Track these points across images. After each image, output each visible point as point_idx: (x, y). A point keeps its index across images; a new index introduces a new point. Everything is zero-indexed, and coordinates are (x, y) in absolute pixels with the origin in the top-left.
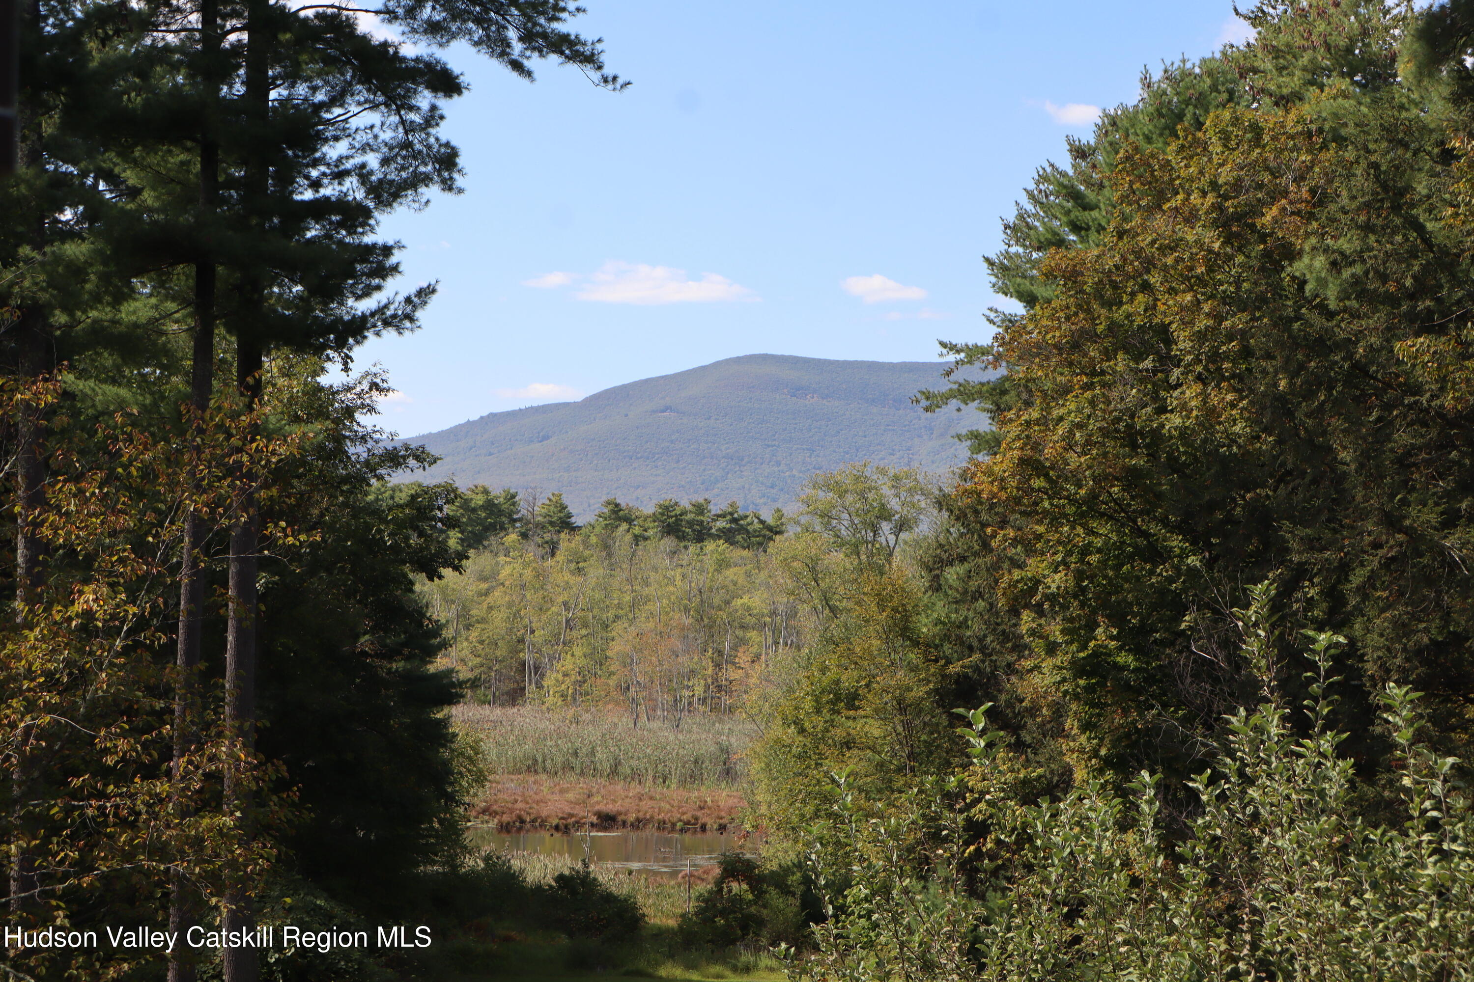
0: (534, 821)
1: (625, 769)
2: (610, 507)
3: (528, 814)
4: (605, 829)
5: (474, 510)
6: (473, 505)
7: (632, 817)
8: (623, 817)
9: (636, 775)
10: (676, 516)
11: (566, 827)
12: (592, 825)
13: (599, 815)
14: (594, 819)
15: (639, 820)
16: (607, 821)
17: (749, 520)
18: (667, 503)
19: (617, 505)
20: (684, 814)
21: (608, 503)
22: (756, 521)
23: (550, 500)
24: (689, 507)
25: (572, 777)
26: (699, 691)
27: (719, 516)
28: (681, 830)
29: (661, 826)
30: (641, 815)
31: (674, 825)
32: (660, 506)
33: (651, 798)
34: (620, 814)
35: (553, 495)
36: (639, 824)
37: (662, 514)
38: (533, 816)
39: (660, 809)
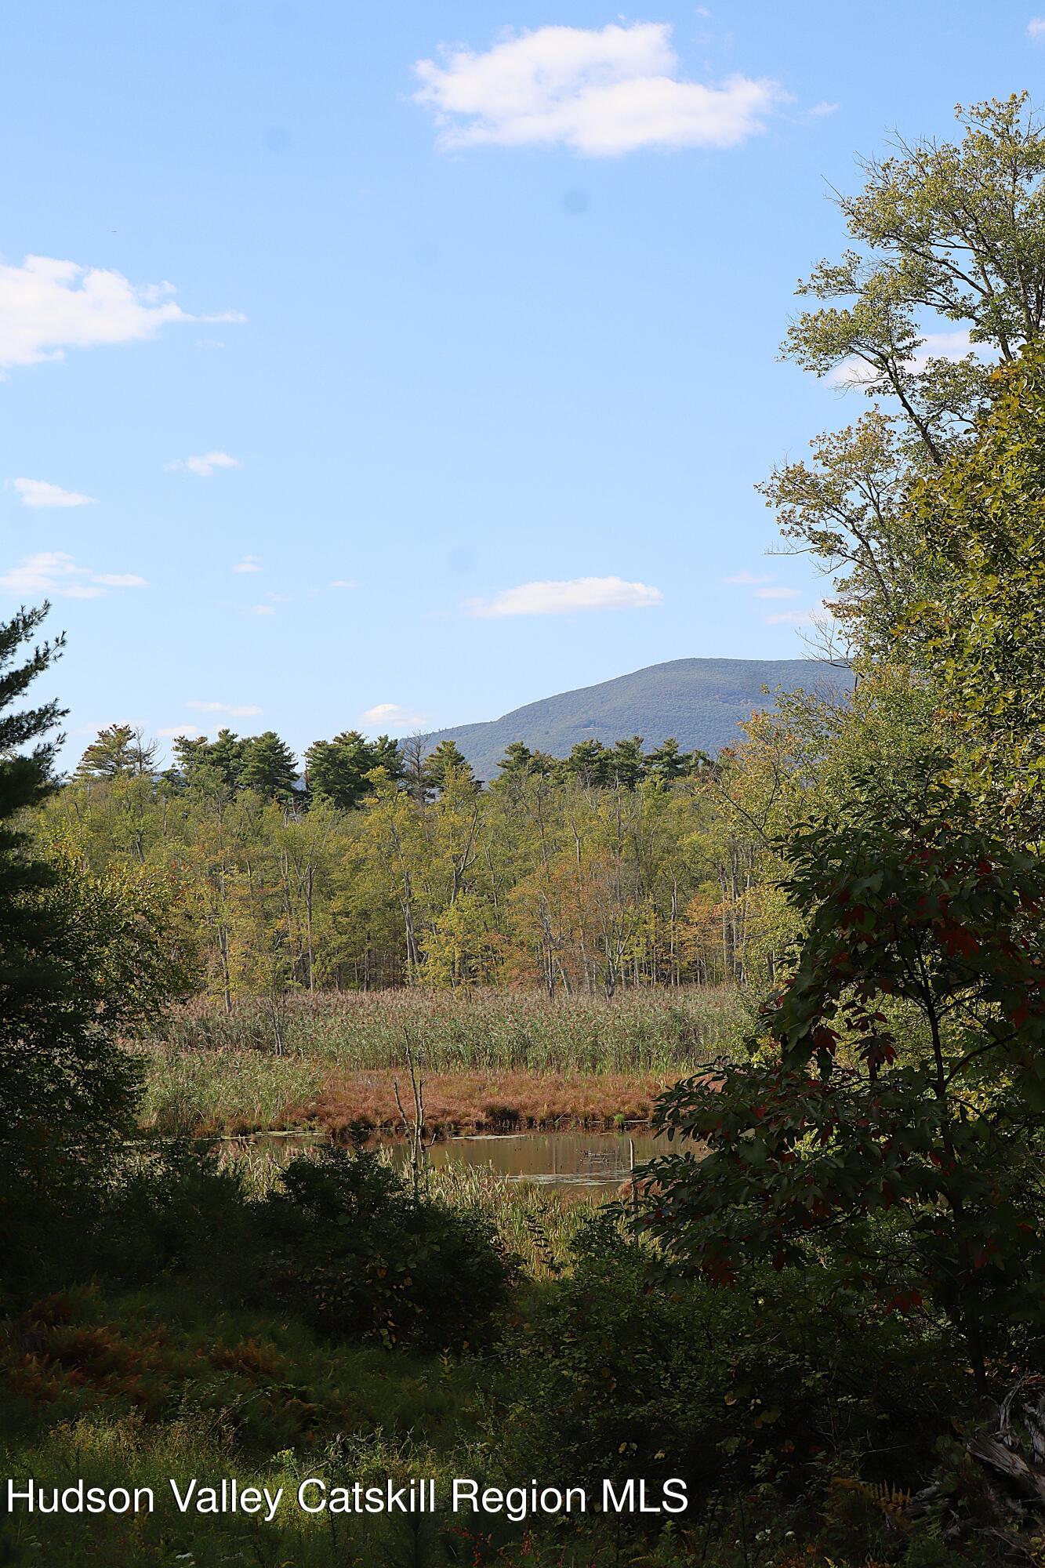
0: (386, 1125)
1: (537, 1052)
2: (516, 754)
3: (378, 1113)
4: (502, 1131)
5: (343, 763)
6: (340, 756)
7: (542, 1112)
8: (529, 1113)
9: (554, 1059)
10: (600, 760)
11: (436, 1129)
12: (480, 1127)
13: (491, 1111)
14: (483, 1118)
15: (554, 1116)
16: (504, 1119)
17: (692, 762)
18: (587, 746)
19: (525, 751)
20: (624, 1103)
21: (513, 749)
22: (701, 762)
23: (440, 750)
24: (615, 749)
25: (456, 1067)
26: (639, 952)
27: (655, 757)
28: (622, 1127)
29: (589, 1123)
30: (557, 1108)
31: (609, 1120)
32: (579, 749)
33: (574, 1087)
34: (525, 1108)
35: (444, 743)
36: (554, 1122)
37: (582, 760)
38: (385, 1118)
39: (586, 1098)
